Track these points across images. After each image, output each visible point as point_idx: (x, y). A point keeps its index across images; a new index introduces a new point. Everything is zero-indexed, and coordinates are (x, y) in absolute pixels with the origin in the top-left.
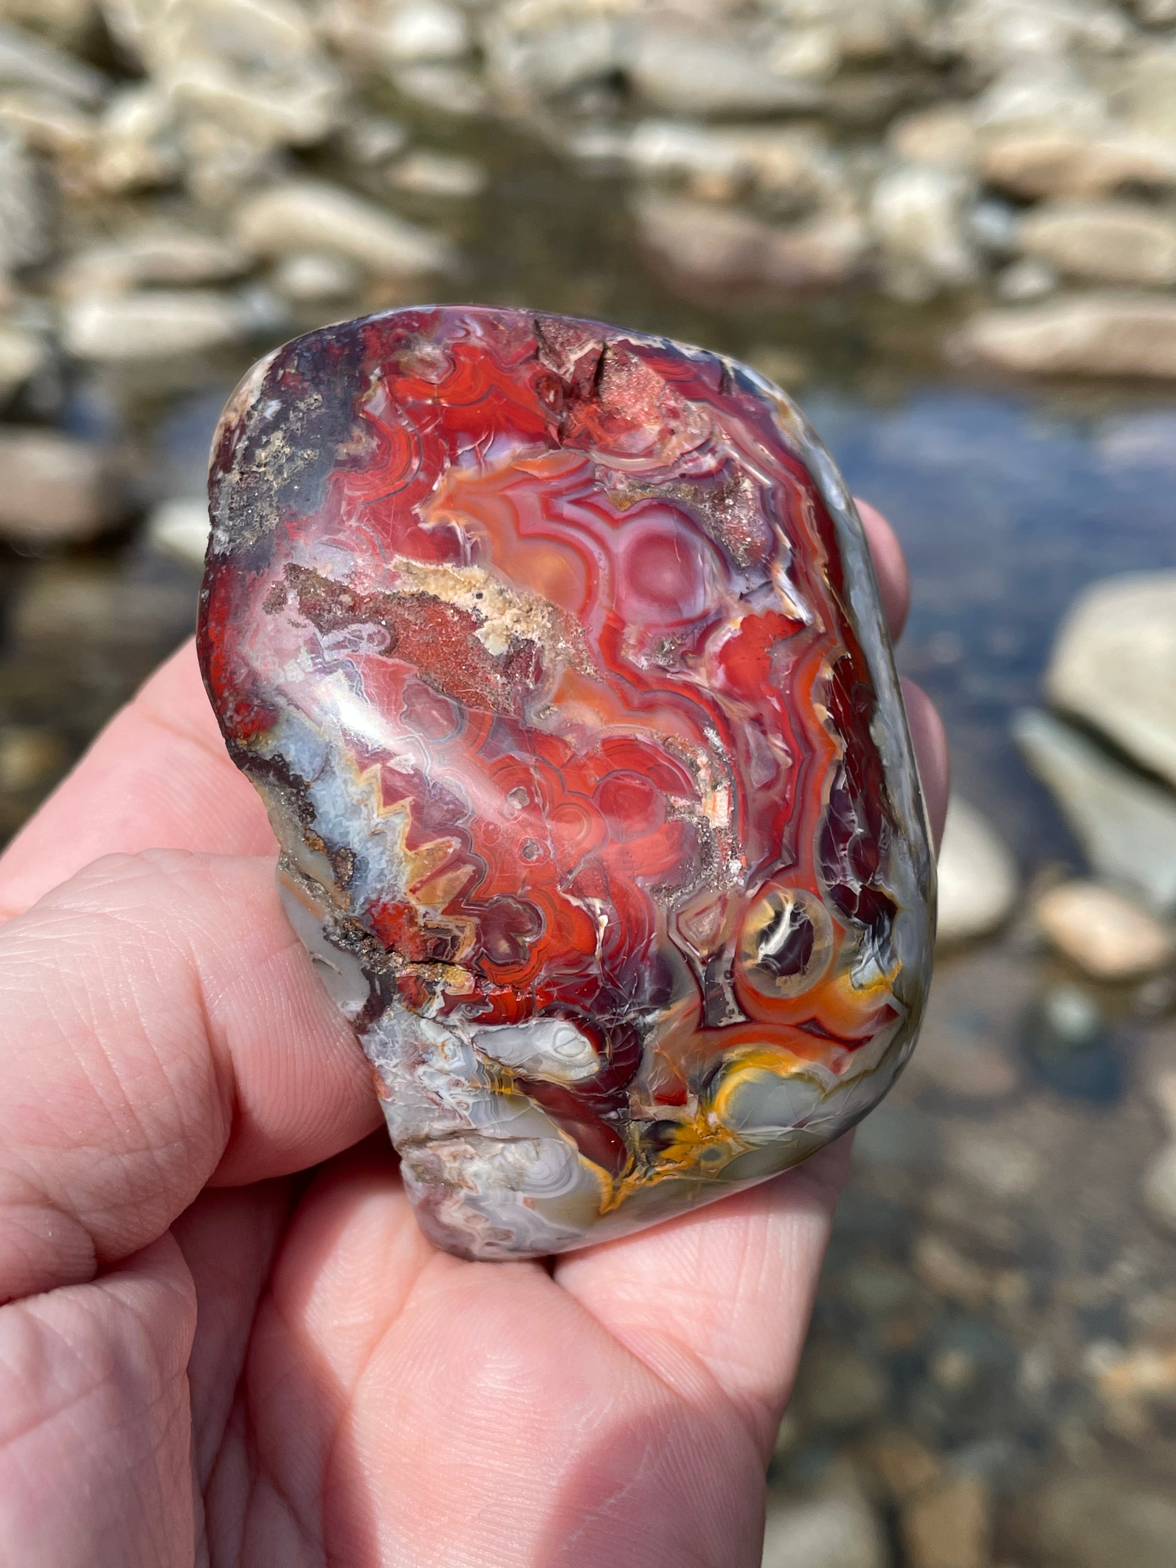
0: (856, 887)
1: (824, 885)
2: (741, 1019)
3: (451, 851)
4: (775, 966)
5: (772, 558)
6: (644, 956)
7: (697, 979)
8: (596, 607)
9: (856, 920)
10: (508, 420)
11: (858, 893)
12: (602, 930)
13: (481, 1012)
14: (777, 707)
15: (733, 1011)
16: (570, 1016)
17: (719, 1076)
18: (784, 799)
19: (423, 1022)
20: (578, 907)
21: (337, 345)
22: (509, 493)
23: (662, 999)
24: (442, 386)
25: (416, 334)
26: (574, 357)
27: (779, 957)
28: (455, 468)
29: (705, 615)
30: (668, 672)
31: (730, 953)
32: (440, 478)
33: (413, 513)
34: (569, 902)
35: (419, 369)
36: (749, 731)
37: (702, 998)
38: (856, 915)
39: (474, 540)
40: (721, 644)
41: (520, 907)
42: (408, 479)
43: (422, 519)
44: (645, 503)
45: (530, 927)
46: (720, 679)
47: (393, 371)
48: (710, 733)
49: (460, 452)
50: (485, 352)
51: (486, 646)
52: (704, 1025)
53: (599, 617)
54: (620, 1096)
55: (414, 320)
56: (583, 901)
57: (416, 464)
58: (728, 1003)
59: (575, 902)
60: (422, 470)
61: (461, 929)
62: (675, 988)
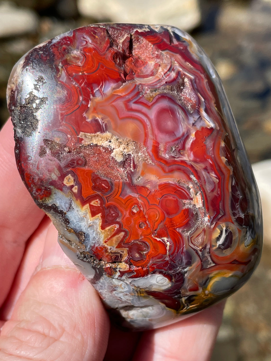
0: (242, 216)
1: (233, 219)
2: (214, 265)
3: (116, 229)
4: (222, 247)
5: (199, 107)
6: (182, 252)
7: (199, 256)
8: (149, 140)
9: (244, 226)
10: (108, 76)
11: (243, 218)
12: (168, 247)
13: (132, 275)
14: (211, 162)
15: (211, 263)
16: (161, 273)
17: (208, 281)
18: (218, 194)
19: (114, 280)
20: (160, 241)
21: (44, 56)
22: (114, 104)
23: (189, 263)
24: (83, 66)
25: (70, 47)
26: (121, 41)
27: (223, 244)
28: (94, 98)
29: (183, 135)
30: (175, 158)
31: (208, 247)
32: (90, 102)
33: (84, 116)
34: (156, 240)
35: (74, 61)
36: (204, 173)
37: (201, 261)
38: (244, 225)
39: (105, 123)
40: (190, 144)
41: (141, 243)
42: (80, 104)
43: (87, 118)
44: (157, 97)
45: (145, 249)
46: (192, 157)
47: (66, 63)
48: (192, 176)
49: (95, 91)
50: (94, 49)
51: (116, 159)
52: (202, 269)
53: (150, 143)
54: (178, 291)
55: (67, 41)
56: (161, 239)
57: (81, 98)
58: (209, 261)
59: (158, 239)
60: (83, 100)
61: (123, 252)
62: (193, 260)
